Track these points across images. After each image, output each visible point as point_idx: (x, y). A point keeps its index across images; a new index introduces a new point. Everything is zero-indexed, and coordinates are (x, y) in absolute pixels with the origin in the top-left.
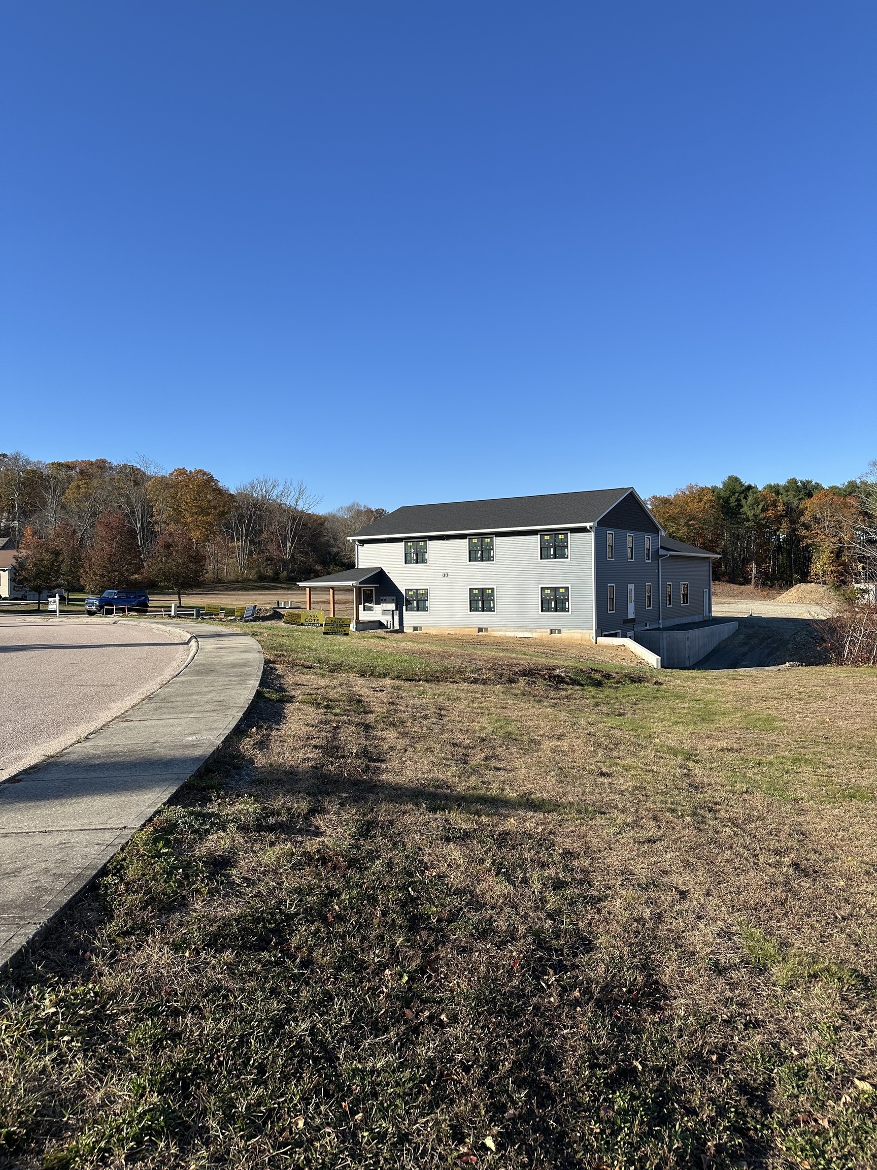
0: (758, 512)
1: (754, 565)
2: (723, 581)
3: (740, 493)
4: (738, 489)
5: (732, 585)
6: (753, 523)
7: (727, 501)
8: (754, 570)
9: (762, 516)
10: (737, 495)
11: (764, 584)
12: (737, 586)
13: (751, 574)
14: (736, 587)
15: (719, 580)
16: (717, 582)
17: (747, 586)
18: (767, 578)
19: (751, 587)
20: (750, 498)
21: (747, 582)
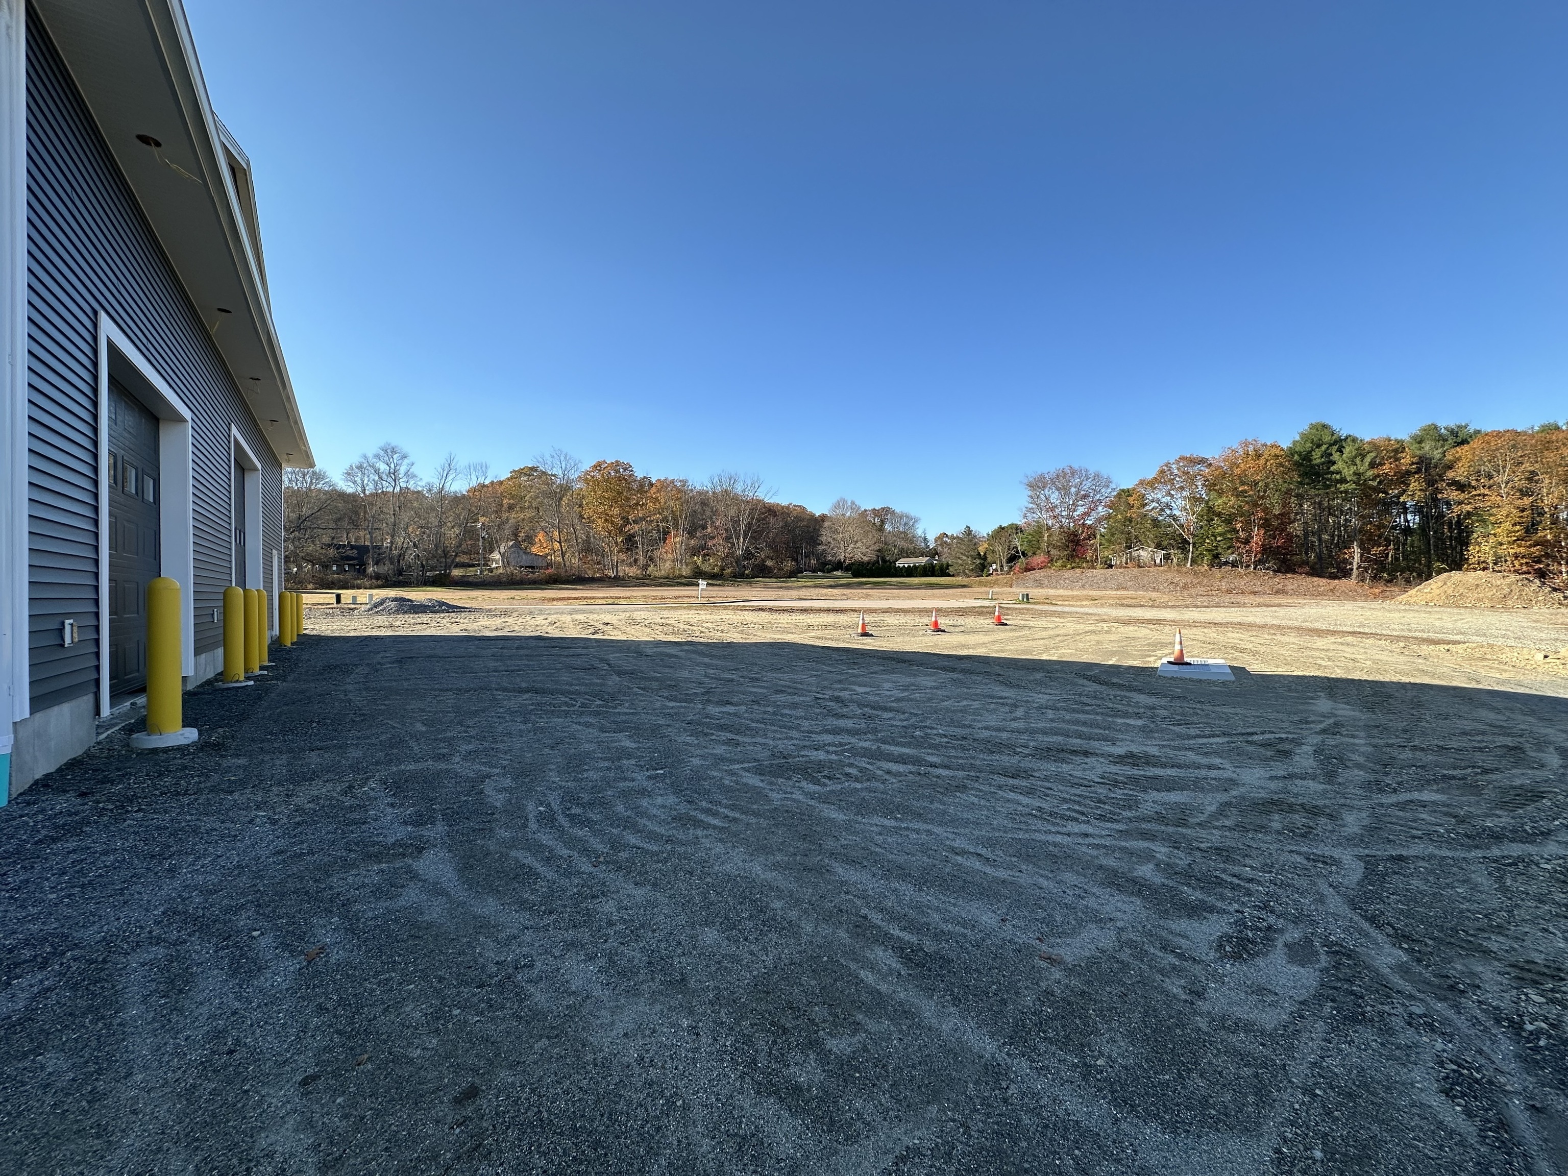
0: (1362, 469)
1: (1356, 550)
2: (1301, 574)
3: (1331, 445)
4: (1327, 438)
5: (1316, 579)
6: (1354, 486)
7: (1307, 456)
8: (1357, 557)
9: (1370, 473)
10: (1324, 447)
11: (1375, 577)
12: (1325, 580)
13: (1351, 564)
14: (1323, 581)
15: (1294, 572)
16: (1289, 575)
17: (1344, 580)
18: (1383, 568)
19: (1352, 581)
20: (1348, 450)
21: (1345, 574)
